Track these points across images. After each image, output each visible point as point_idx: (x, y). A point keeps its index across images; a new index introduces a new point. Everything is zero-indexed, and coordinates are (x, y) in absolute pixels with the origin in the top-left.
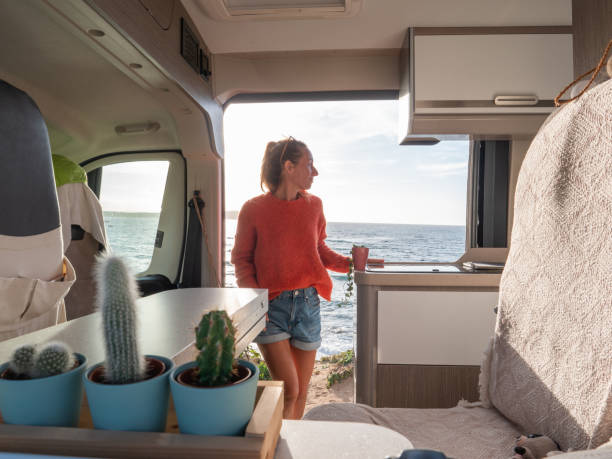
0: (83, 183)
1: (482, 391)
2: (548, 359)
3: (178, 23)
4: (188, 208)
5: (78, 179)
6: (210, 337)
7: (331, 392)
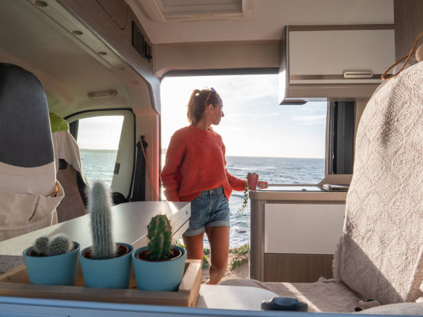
0: (66, 131)
1: (335, 271)
2: (377, 249)
3: (131, 24)
4: (137, 148)
5: (64, 128)
6: (156, 231)
7: (233, 273)
